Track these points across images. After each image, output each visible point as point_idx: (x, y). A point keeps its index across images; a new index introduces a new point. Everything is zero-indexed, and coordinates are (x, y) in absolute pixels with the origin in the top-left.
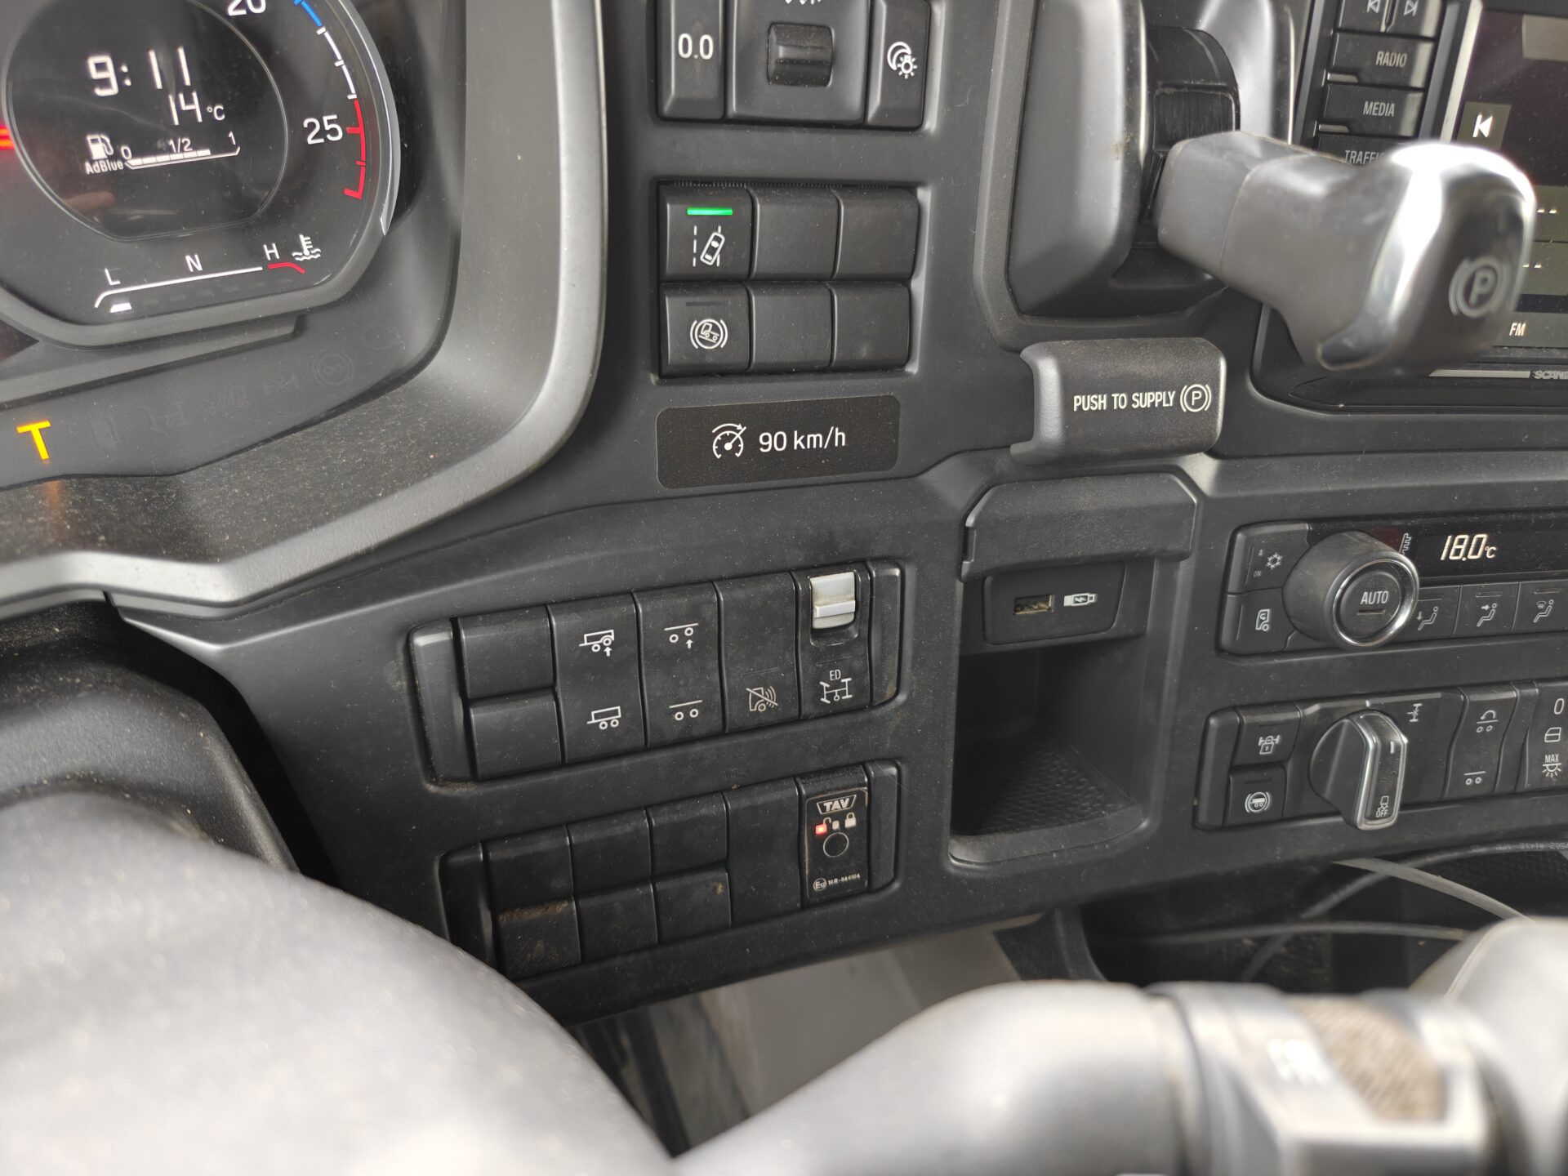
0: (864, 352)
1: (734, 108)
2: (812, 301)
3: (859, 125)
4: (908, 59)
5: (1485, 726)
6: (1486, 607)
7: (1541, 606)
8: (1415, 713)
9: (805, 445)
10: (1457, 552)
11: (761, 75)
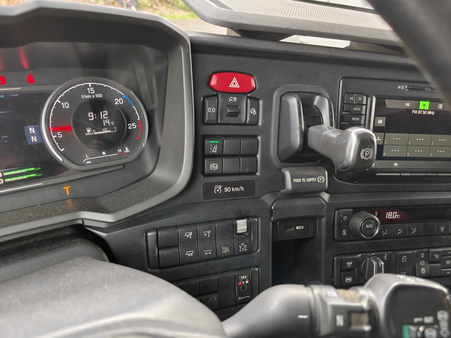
0: (247, 170)
1: (219, 121)
2: (236, 160)
3: (245, 124)
4: (254, 111)
5: (404, 260)
6: (399, 230)
7: (413, 230)
8: (386, 257)
9: (235, 190)
10: (390, 216)
11: (225, 115)
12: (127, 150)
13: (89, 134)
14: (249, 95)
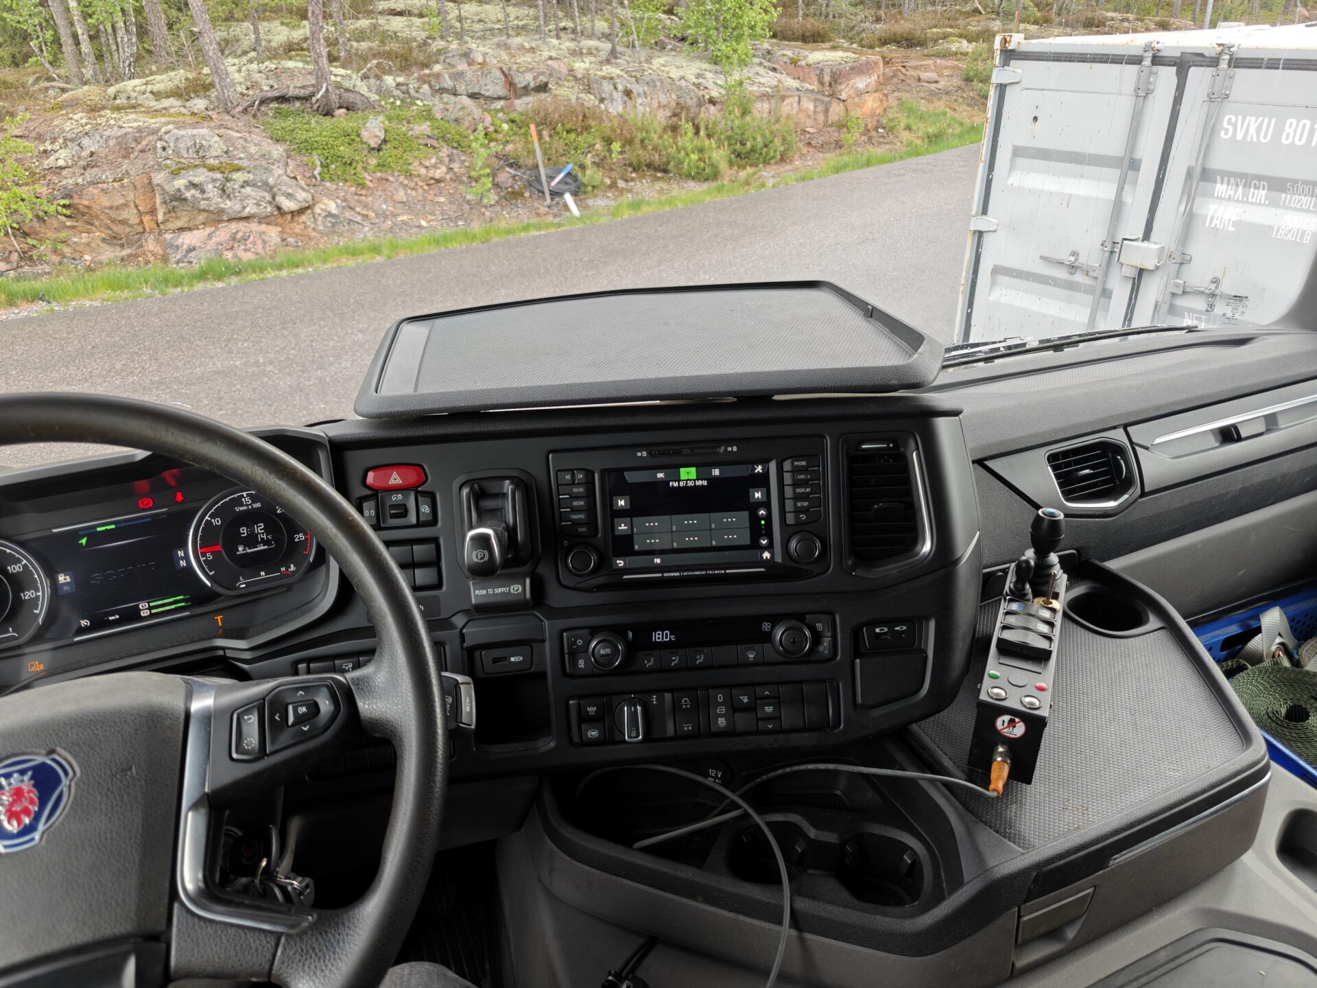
1: (382, 525)
2: (408, 571)
3: (417, 526)
4: (428, 509)
6: (674, 658)
7: (698, 658)
8: (654, 700)
10: (659, 638)
11: (388, 517)
12: (292, 568)
13: (241, 552)
14: (419, 489)
